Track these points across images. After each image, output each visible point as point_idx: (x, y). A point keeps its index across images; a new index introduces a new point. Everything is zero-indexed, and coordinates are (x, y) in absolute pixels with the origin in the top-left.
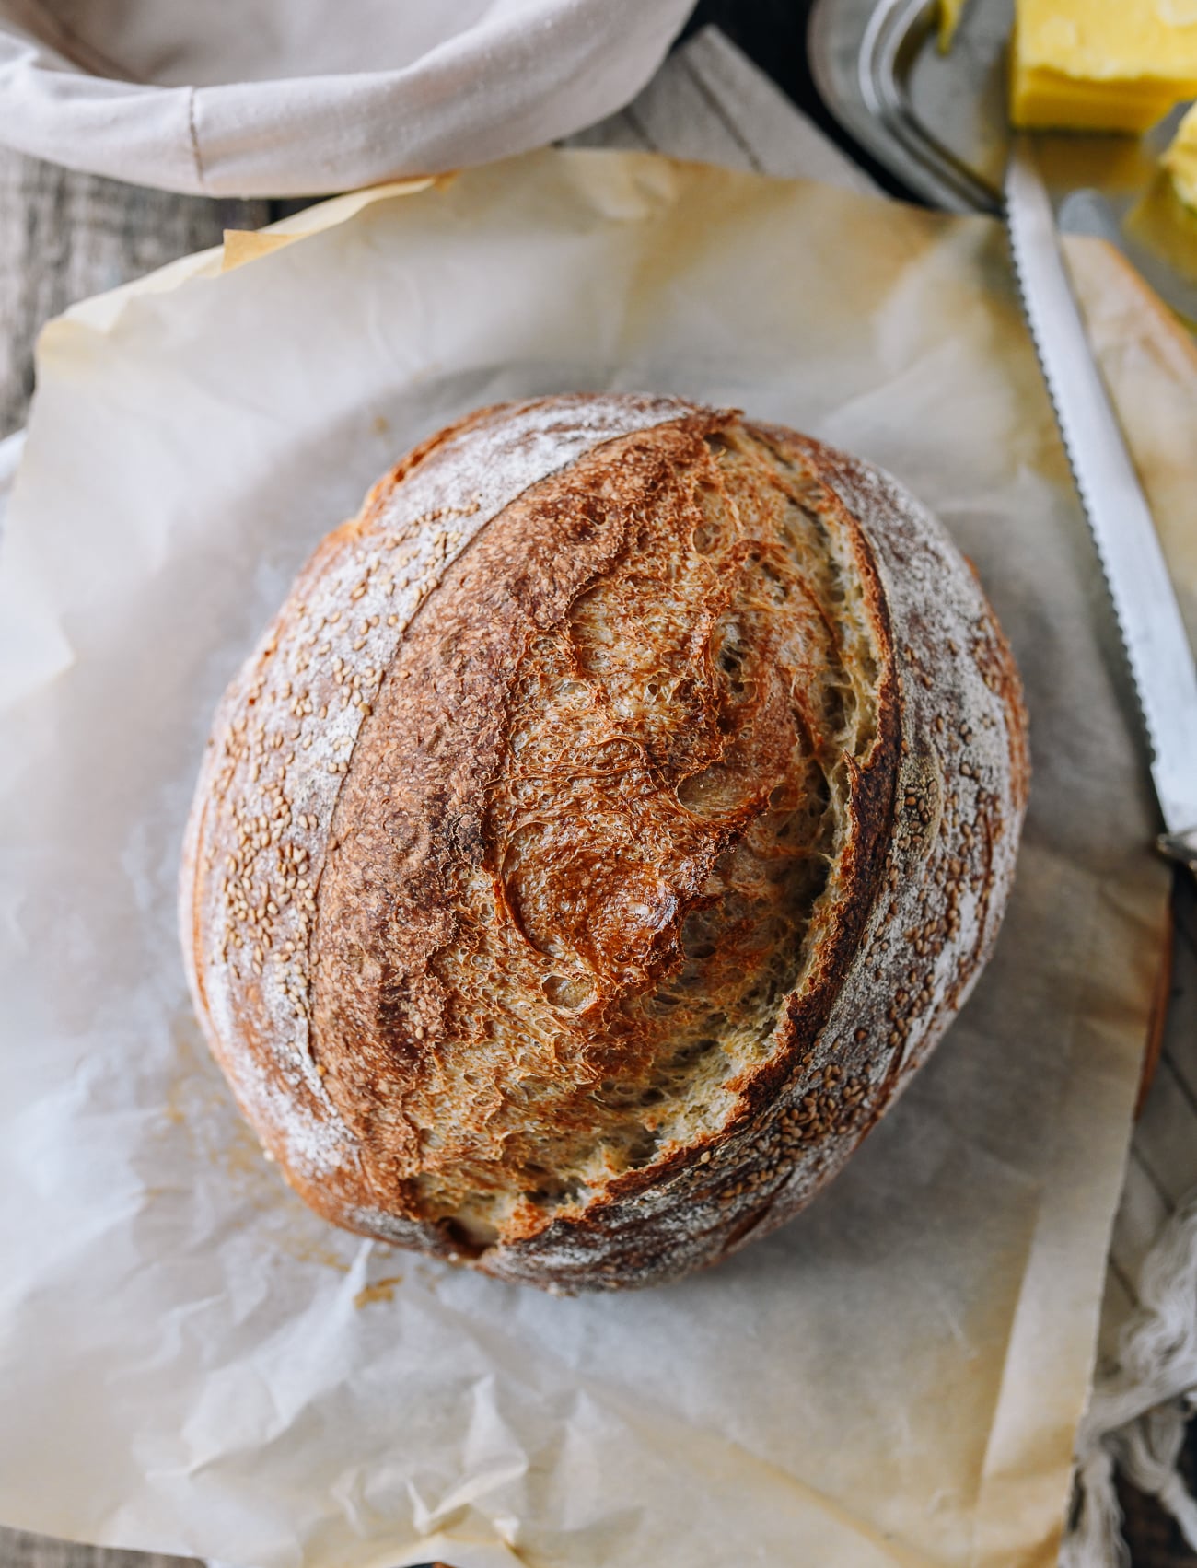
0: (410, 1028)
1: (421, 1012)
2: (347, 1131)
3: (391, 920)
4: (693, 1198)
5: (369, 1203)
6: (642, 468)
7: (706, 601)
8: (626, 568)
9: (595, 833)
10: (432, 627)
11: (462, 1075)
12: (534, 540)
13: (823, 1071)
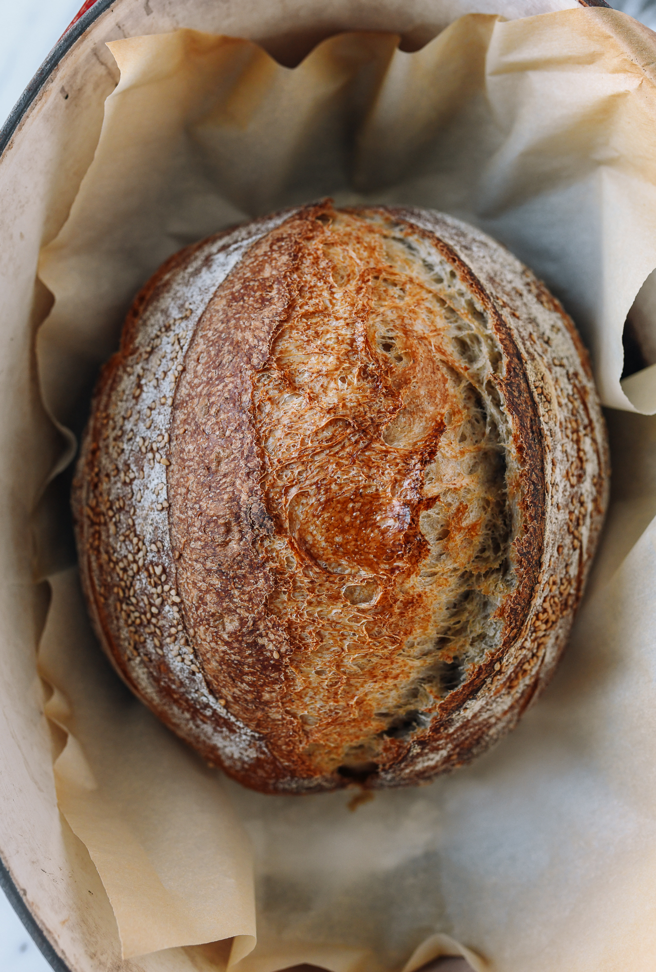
0: (269, 654)
1: (272, 641)
2: (253, 733)
3: (232, 588)
4: (495, 694)
5: (284, 776)
6: (285, 250)
7: (355, 313)
8: (297, 311)
9: (341, 484)
10: (189, 395)
11: (313, 672)
12: (235, 319)
13: (548, 583)
